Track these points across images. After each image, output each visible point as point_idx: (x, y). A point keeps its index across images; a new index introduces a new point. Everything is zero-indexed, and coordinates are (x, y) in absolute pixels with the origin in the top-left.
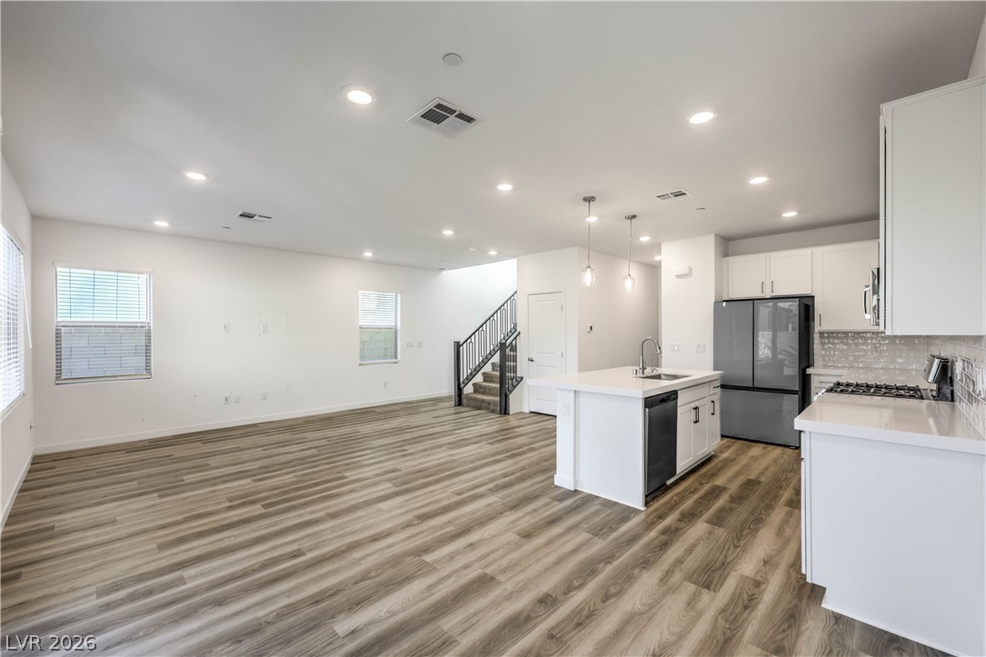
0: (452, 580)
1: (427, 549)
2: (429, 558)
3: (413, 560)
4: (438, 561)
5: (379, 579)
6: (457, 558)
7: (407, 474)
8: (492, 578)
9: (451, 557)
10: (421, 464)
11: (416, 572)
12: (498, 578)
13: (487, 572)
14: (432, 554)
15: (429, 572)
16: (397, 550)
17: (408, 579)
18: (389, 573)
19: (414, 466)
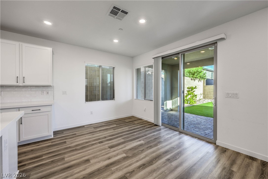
0: (119, 148)
1: (125, 159)
2: (124, 155)
3: (129, 155)
4: (122, 154)
5: (138, 150)
6: (116, 154)
8: (109, 148)
9: (118, 155)
11: (128, 151)
12: (108, 147)
13: (110, 149)
14: (123, 156)
15: (125, 151)
16: (134, 159)
17: (130, 149)
18: (136, 151)
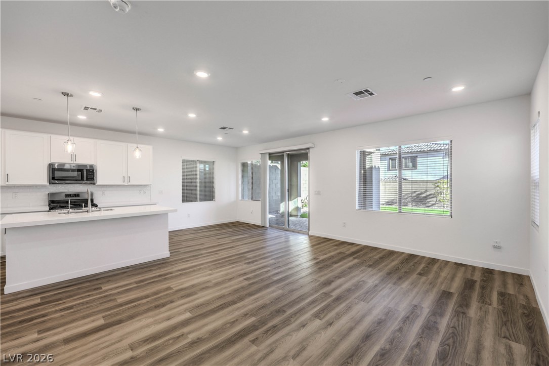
7: (240, 261)
10: (233, 268)
19: (237, 266)
